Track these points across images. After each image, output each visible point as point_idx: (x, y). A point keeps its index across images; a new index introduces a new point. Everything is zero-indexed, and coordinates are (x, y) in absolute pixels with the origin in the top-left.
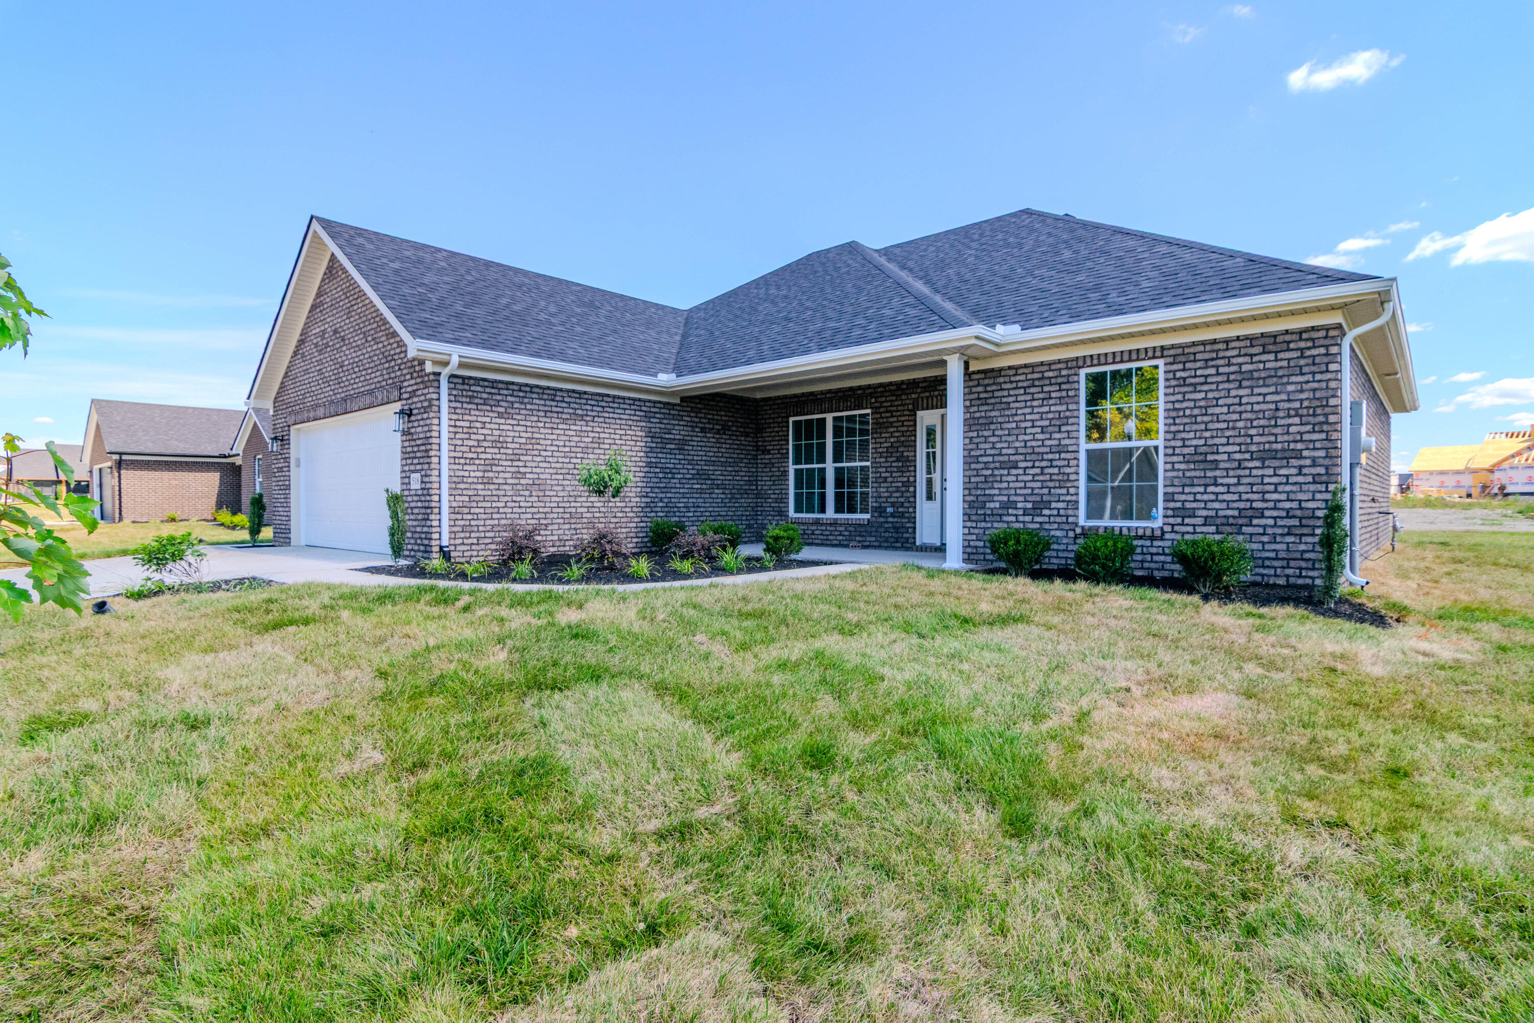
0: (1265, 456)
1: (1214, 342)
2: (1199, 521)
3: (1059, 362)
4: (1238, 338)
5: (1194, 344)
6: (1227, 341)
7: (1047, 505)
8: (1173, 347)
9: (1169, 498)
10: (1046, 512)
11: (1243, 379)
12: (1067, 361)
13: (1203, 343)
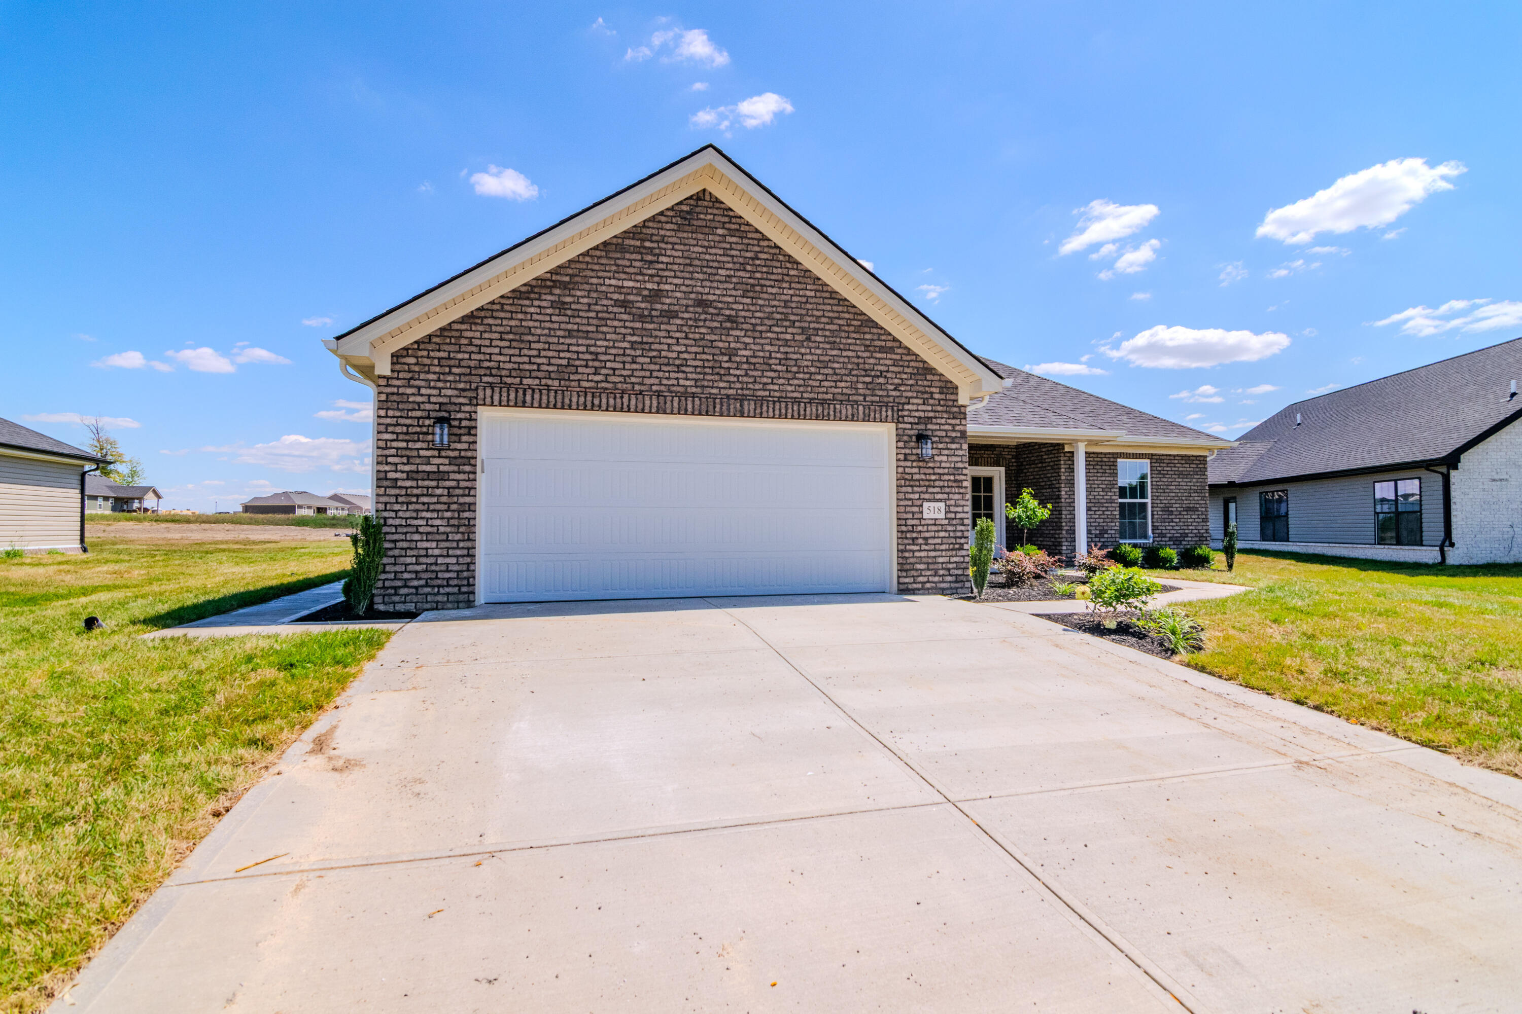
0: (1188, 509)
1: (1170, 455)
2: (1167, 539)
3: (1109, 453)
4: (1178, 455)
5: (1163, 455)
6: (1174, 456)
7: (1106, 532)
8: (1156, 455)
9: (1154, 528)
10: (1106, 536)
11: (1180, 474)
12: (1113, 454)
13: (1166, 455)
